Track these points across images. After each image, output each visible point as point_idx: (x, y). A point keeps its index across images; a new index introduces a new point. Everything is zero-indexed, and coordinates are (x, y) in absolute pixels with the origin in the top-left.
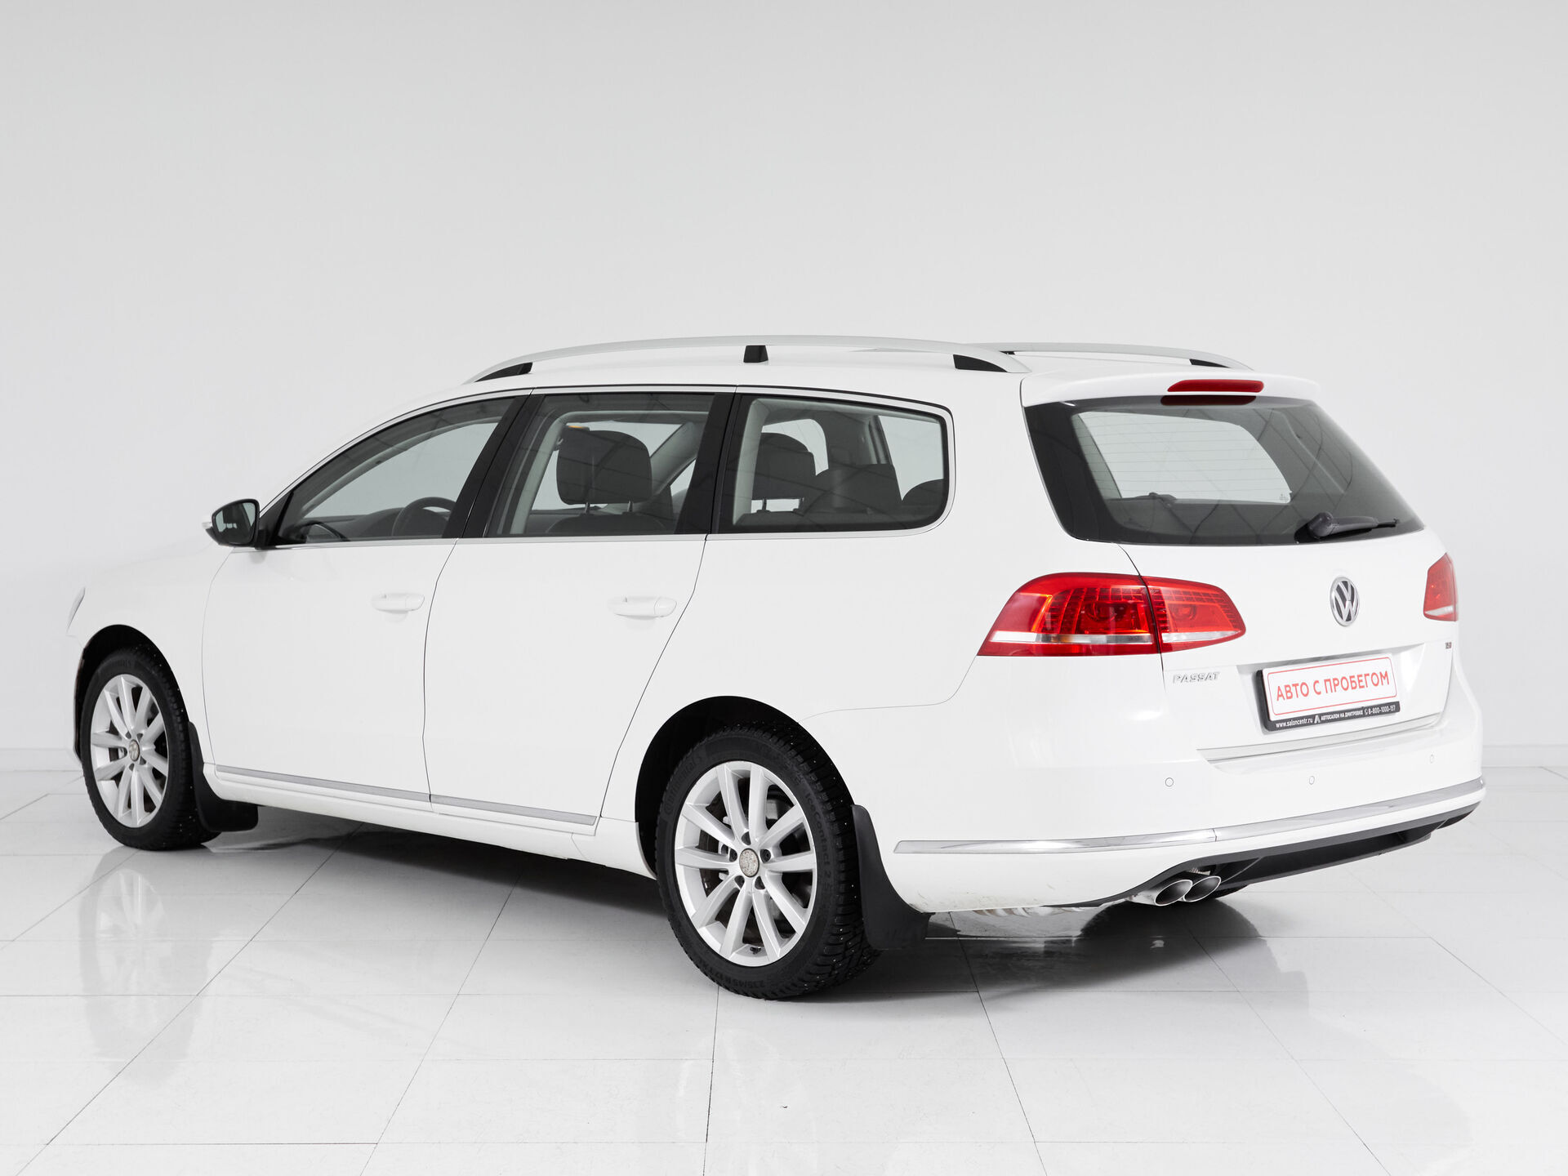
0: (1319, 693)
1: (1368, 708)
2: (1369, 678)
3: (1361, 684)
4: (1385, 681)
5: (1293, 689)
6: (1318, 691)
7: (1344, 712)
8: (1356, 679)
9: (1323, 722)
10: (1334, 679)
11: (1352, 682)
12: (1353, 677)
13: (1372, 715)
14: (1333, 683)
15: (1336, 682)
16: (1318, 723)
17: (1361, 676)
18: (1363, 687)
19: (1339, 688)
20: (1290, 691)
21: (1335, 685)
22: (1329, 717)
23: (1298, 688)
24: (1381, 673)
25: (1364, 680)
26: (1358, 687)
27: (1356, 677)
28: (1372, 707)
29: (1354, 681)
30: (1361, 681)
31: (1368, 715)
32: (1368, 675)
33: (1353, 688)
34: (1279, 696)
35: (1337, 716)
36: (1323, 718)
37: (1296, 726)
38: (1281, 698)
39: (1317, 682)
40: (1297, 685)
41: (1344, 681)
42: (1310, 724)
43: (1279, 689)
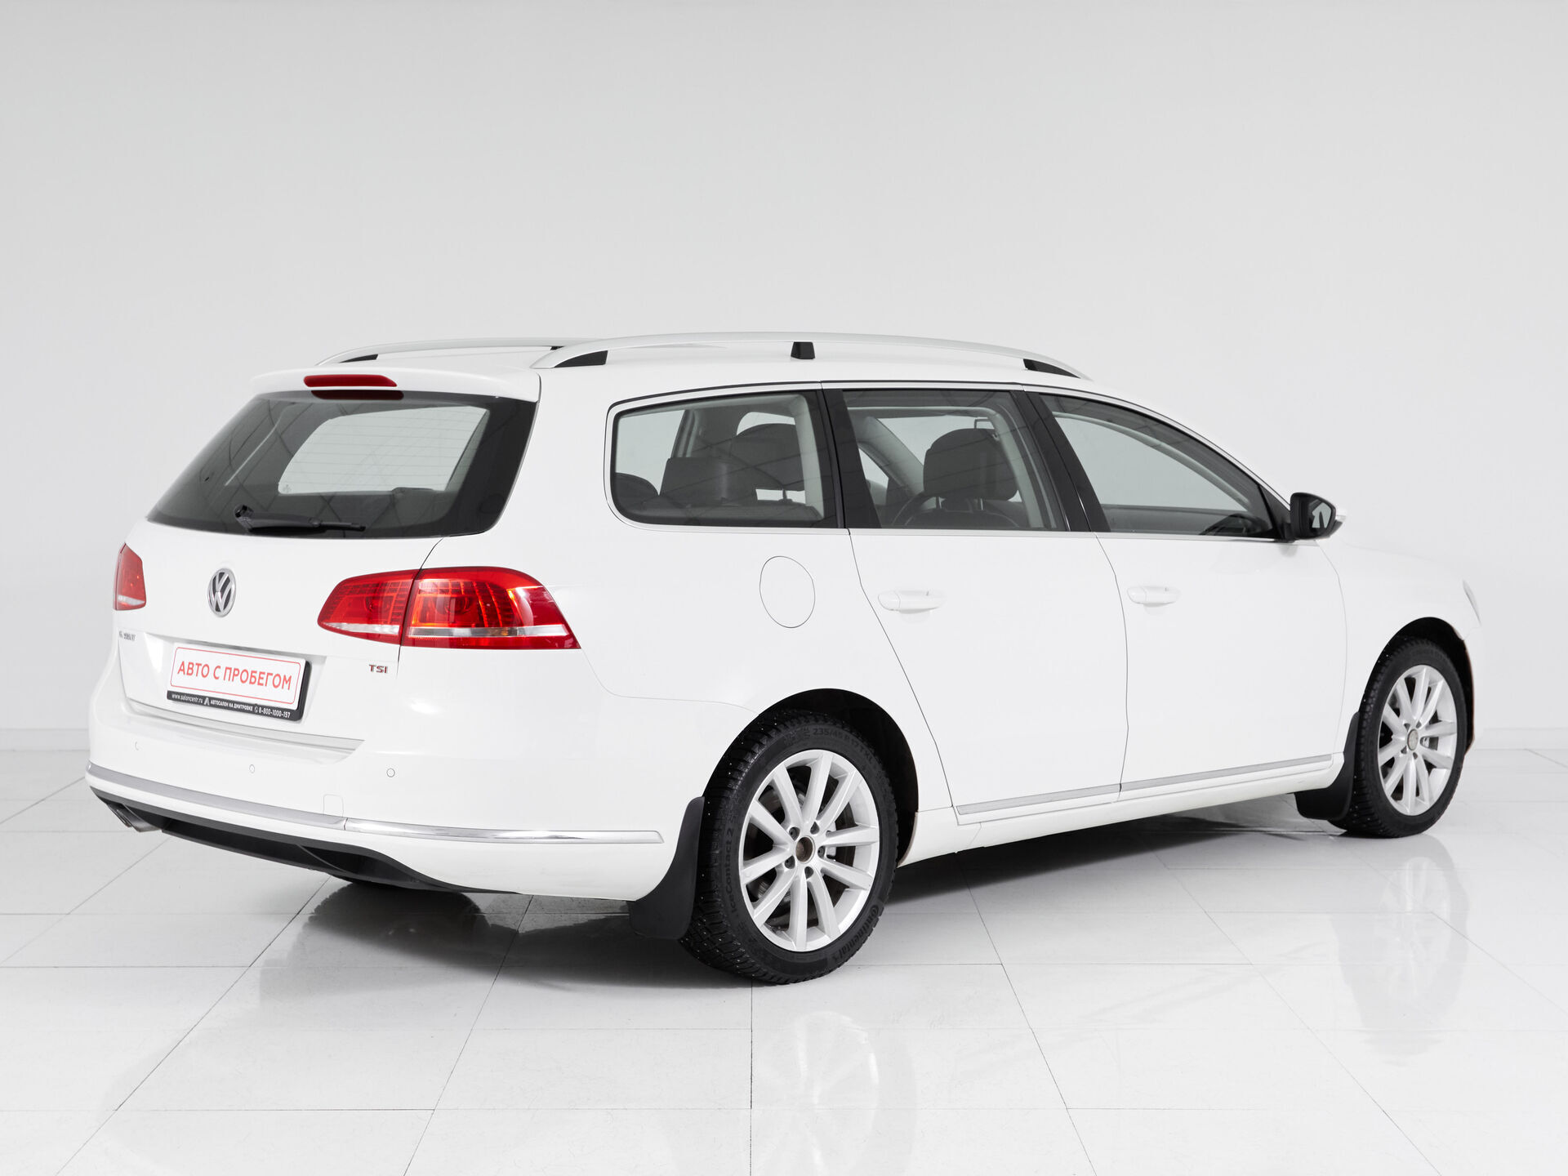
0: (217, 678)
1: (259, 706)
2: (271, 678)
3: (261, 681)
4: (286, 686)
5: (195, 667)
6: (217, 676)
7: (233, 702)
8: (257, 675)
9: (211, 706)
10: (235, 669)
11: (252, 676)
12: (255, 672)
13: (262, 714)
14: (234, 673)
15: (236, 672)
16: (207, 705)
17: (264, 673)
18: (262, 685)
19: (237, 679)
20: (192, 669)
21: (234, 675)
22: (218, 703)
23: (201, 668)
24: (285, 676)
25: (265, 679)
26: (257, 683)
27: (258, 673)
28: (263, 707)
29: (255, 677)
30: (262, 678)
31: (258, 714)
32: (271, 674)
33: (251, 683)
34: (180, 670)
35: (226, 704)
36: (213, 702)
37: (188, 702)
38: (181, 673)
39: (219, 667)
40: (201, 665)
41: (245, 673)
42: (200, 704)
43: (183, 664)
